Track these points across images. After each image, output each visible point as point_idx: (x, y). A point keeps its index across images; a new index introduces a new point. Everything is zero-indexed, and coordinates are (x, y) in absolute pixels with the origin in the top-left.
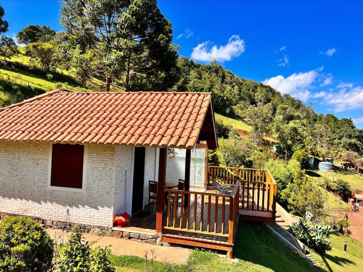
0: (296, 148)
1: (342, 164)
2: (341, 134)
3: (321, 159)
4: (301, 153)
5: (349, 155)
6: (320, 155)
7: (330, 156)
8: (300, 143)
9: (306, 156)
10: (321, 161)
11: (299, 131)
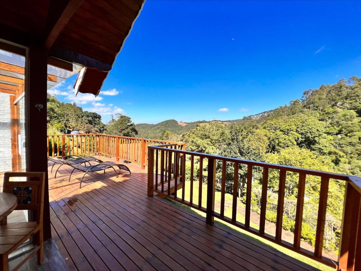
0: (53, 123)
1: (84, 132)
2: (83, 114)
3: (71, 130)
4: (59, 126)
5: (88, 127)
6: (71, 127)
7: (77, 127)
8: (57, 119)
9: (63, 128)
10: (71, 131)
11: (55, 110)
